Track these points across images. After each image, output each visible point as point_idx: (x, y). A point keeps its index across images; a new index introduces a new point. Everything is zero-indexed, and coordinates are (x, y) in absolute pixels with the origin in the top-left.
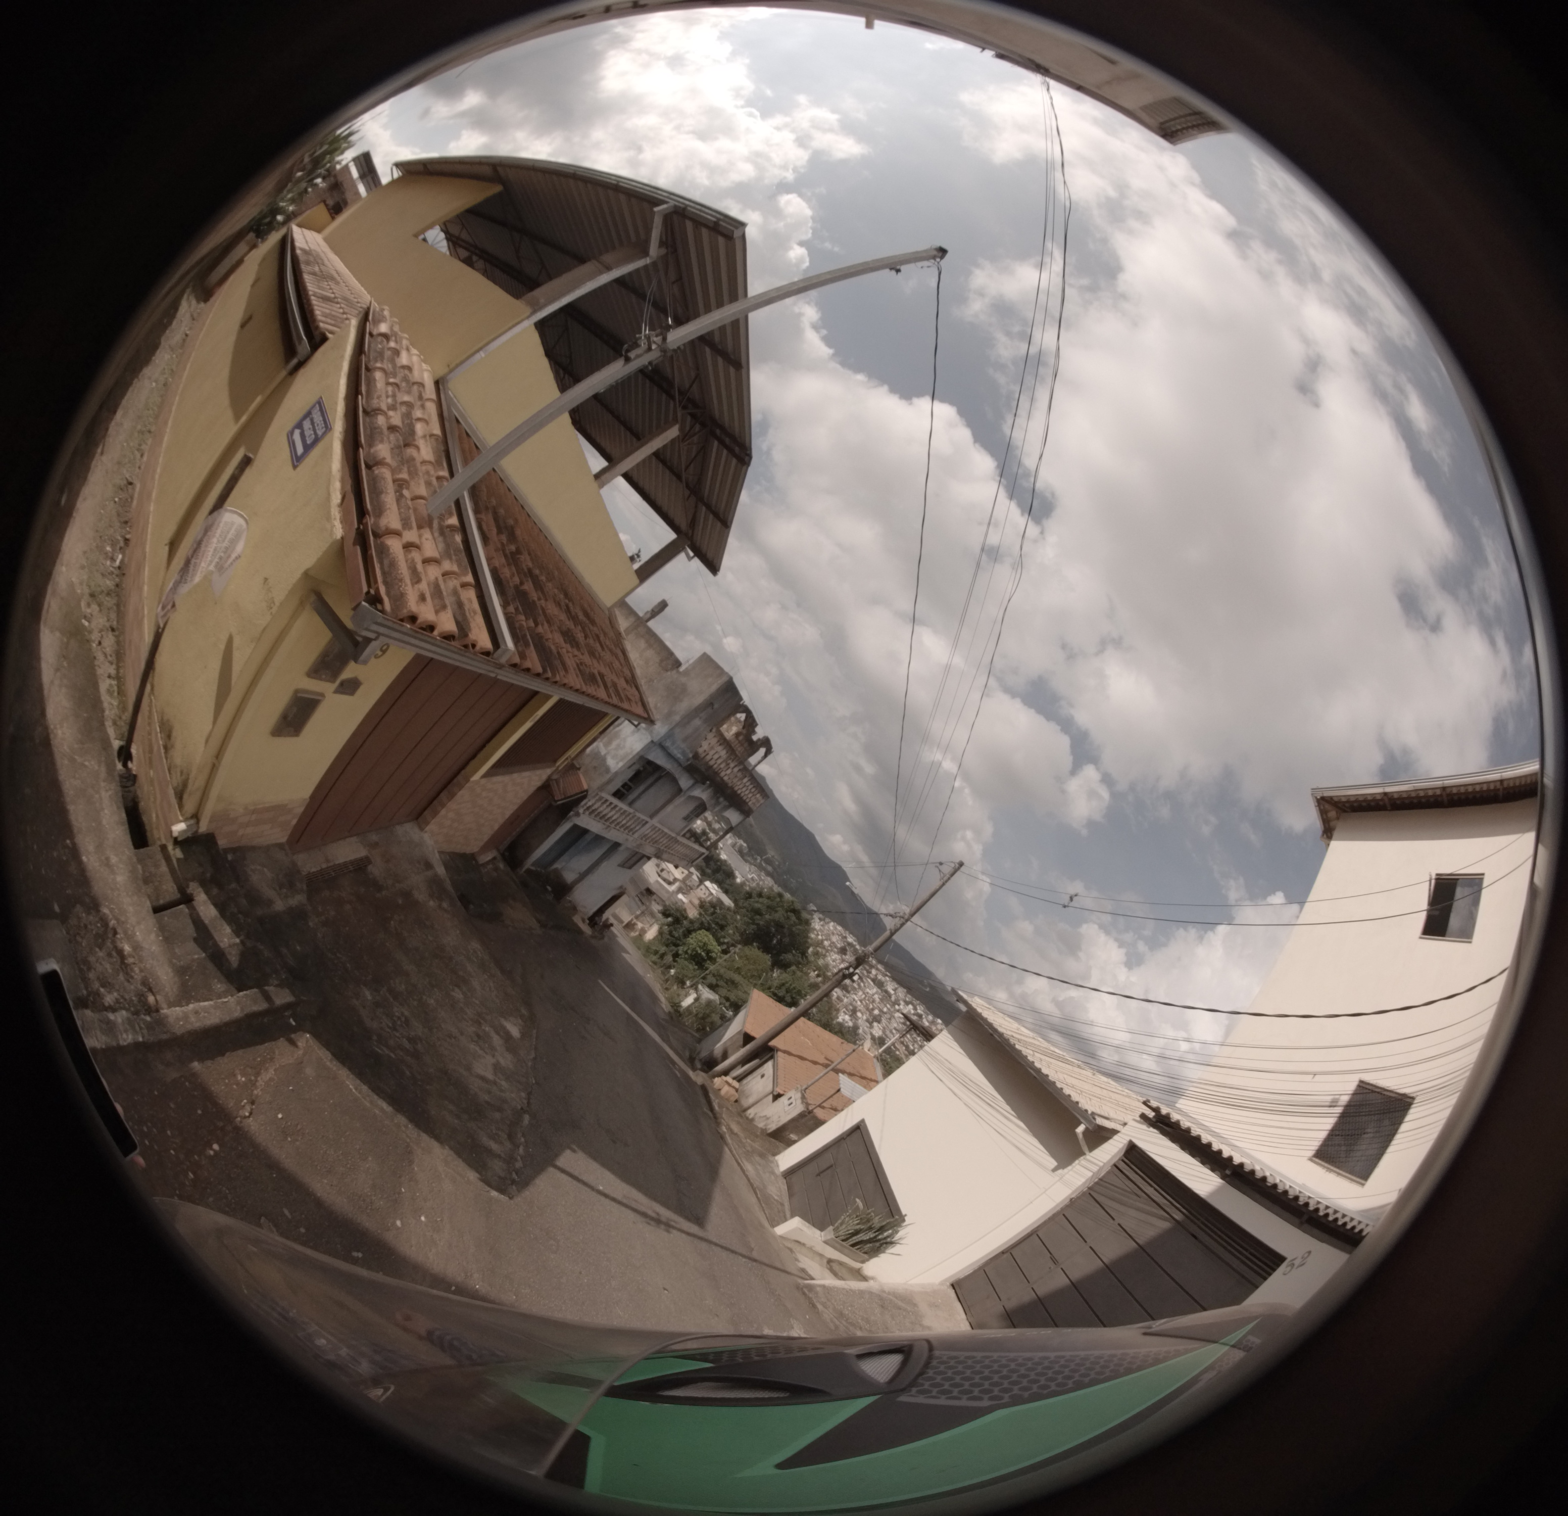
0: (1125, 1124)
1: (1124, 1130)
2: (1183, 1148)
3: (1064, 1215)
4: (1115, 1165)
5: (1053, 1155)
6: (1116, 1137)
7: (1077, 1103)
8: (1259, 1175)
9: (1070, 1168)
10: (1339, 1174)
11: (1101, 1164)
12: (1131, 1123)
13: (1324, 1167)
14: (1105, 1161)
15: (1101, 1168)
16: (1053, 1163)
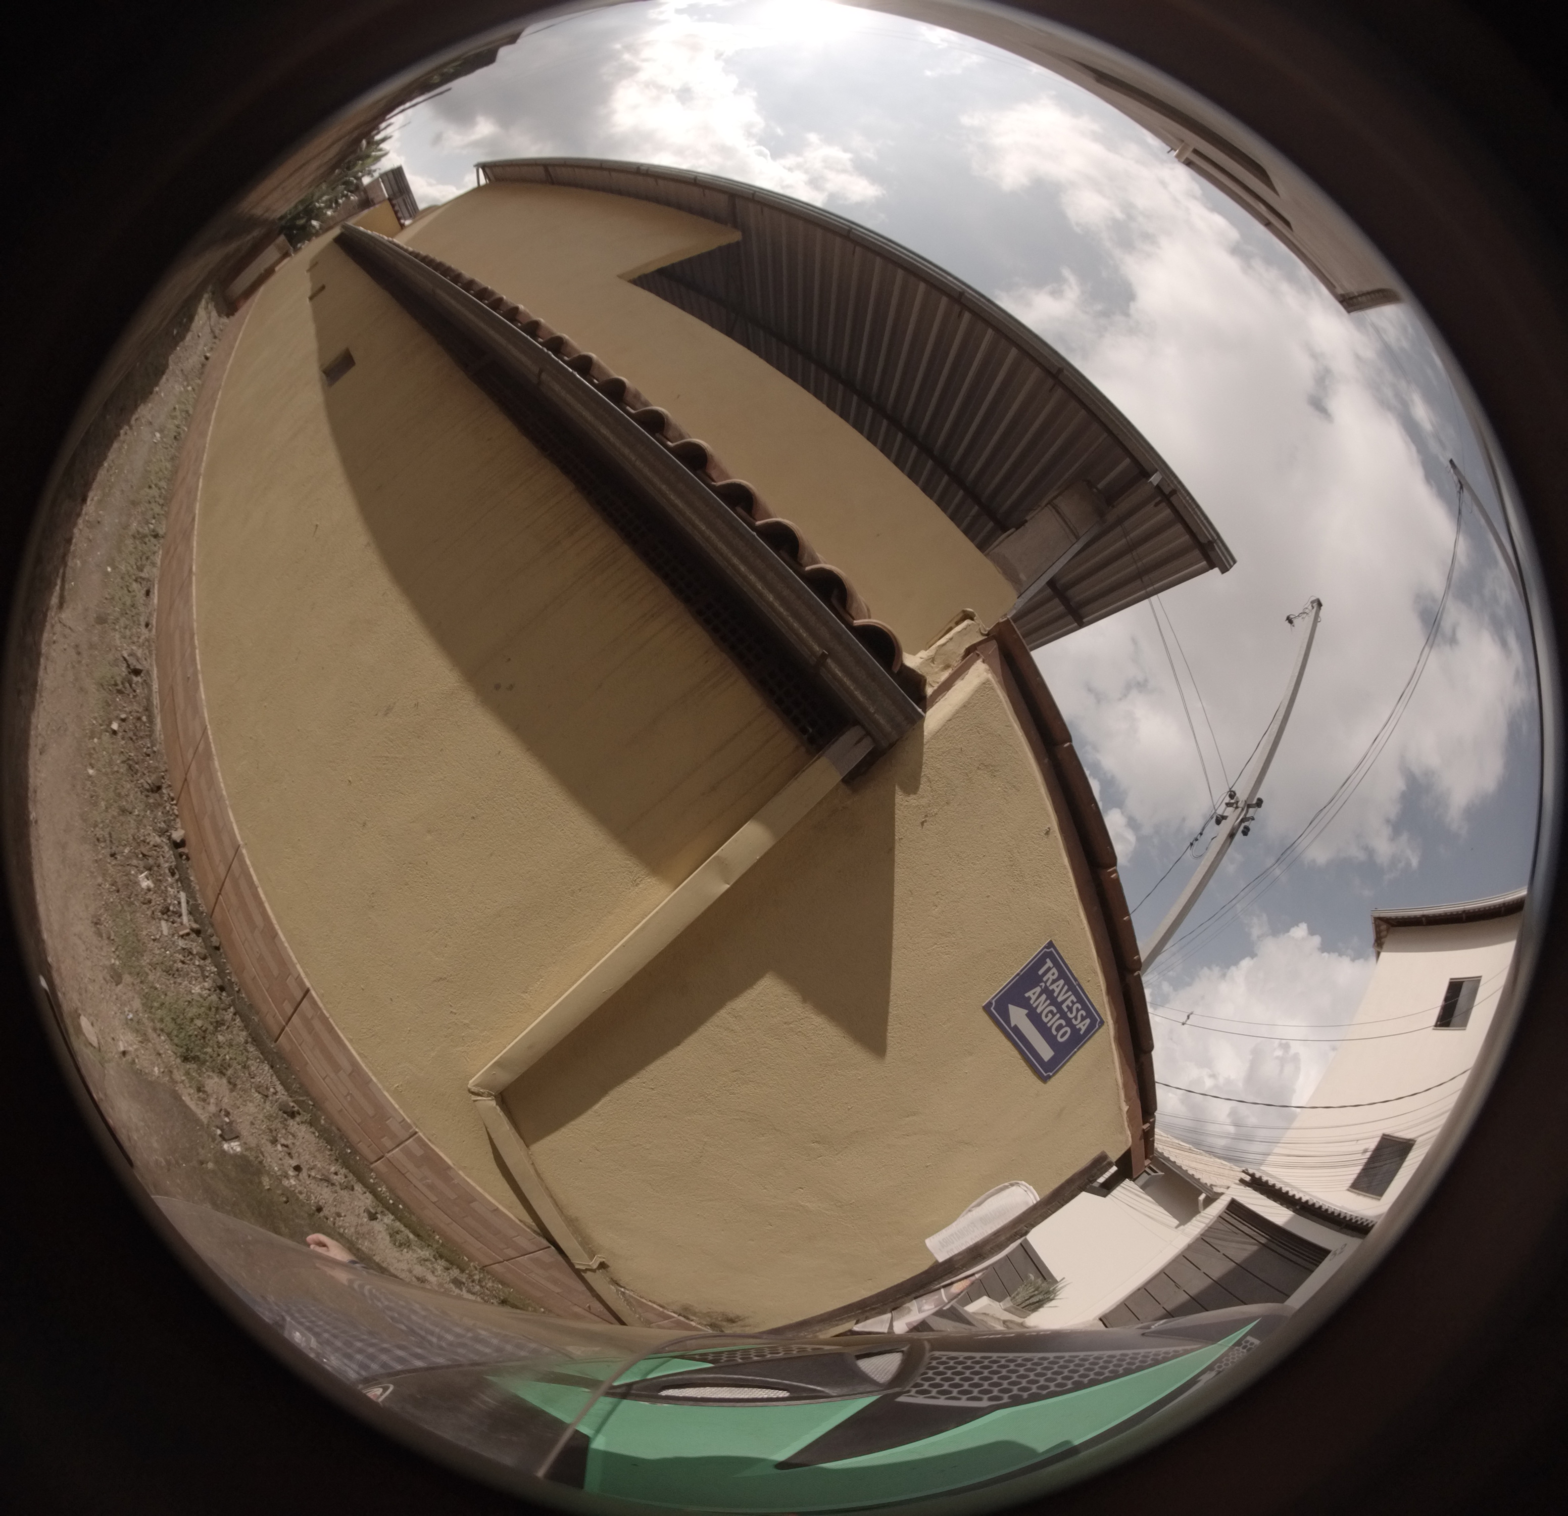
0: (1228, 1188)
1: (1227, 1192)
2: (1269, 1197)
3: (1184, 1256)
4: (1220, 1217)
5: (1175, 1216)
6: (1222, 1197)
7: (1199, 1179)
8: (1317, 1206)
9: (1189, 1224)
10: (1365, 1196)
11: (1212, 1217)
12: (1233, 1186)
13: (1355, 1193)
14: (1214, 1215)
15: (1211, 1220)
16: (1176, 1222)
